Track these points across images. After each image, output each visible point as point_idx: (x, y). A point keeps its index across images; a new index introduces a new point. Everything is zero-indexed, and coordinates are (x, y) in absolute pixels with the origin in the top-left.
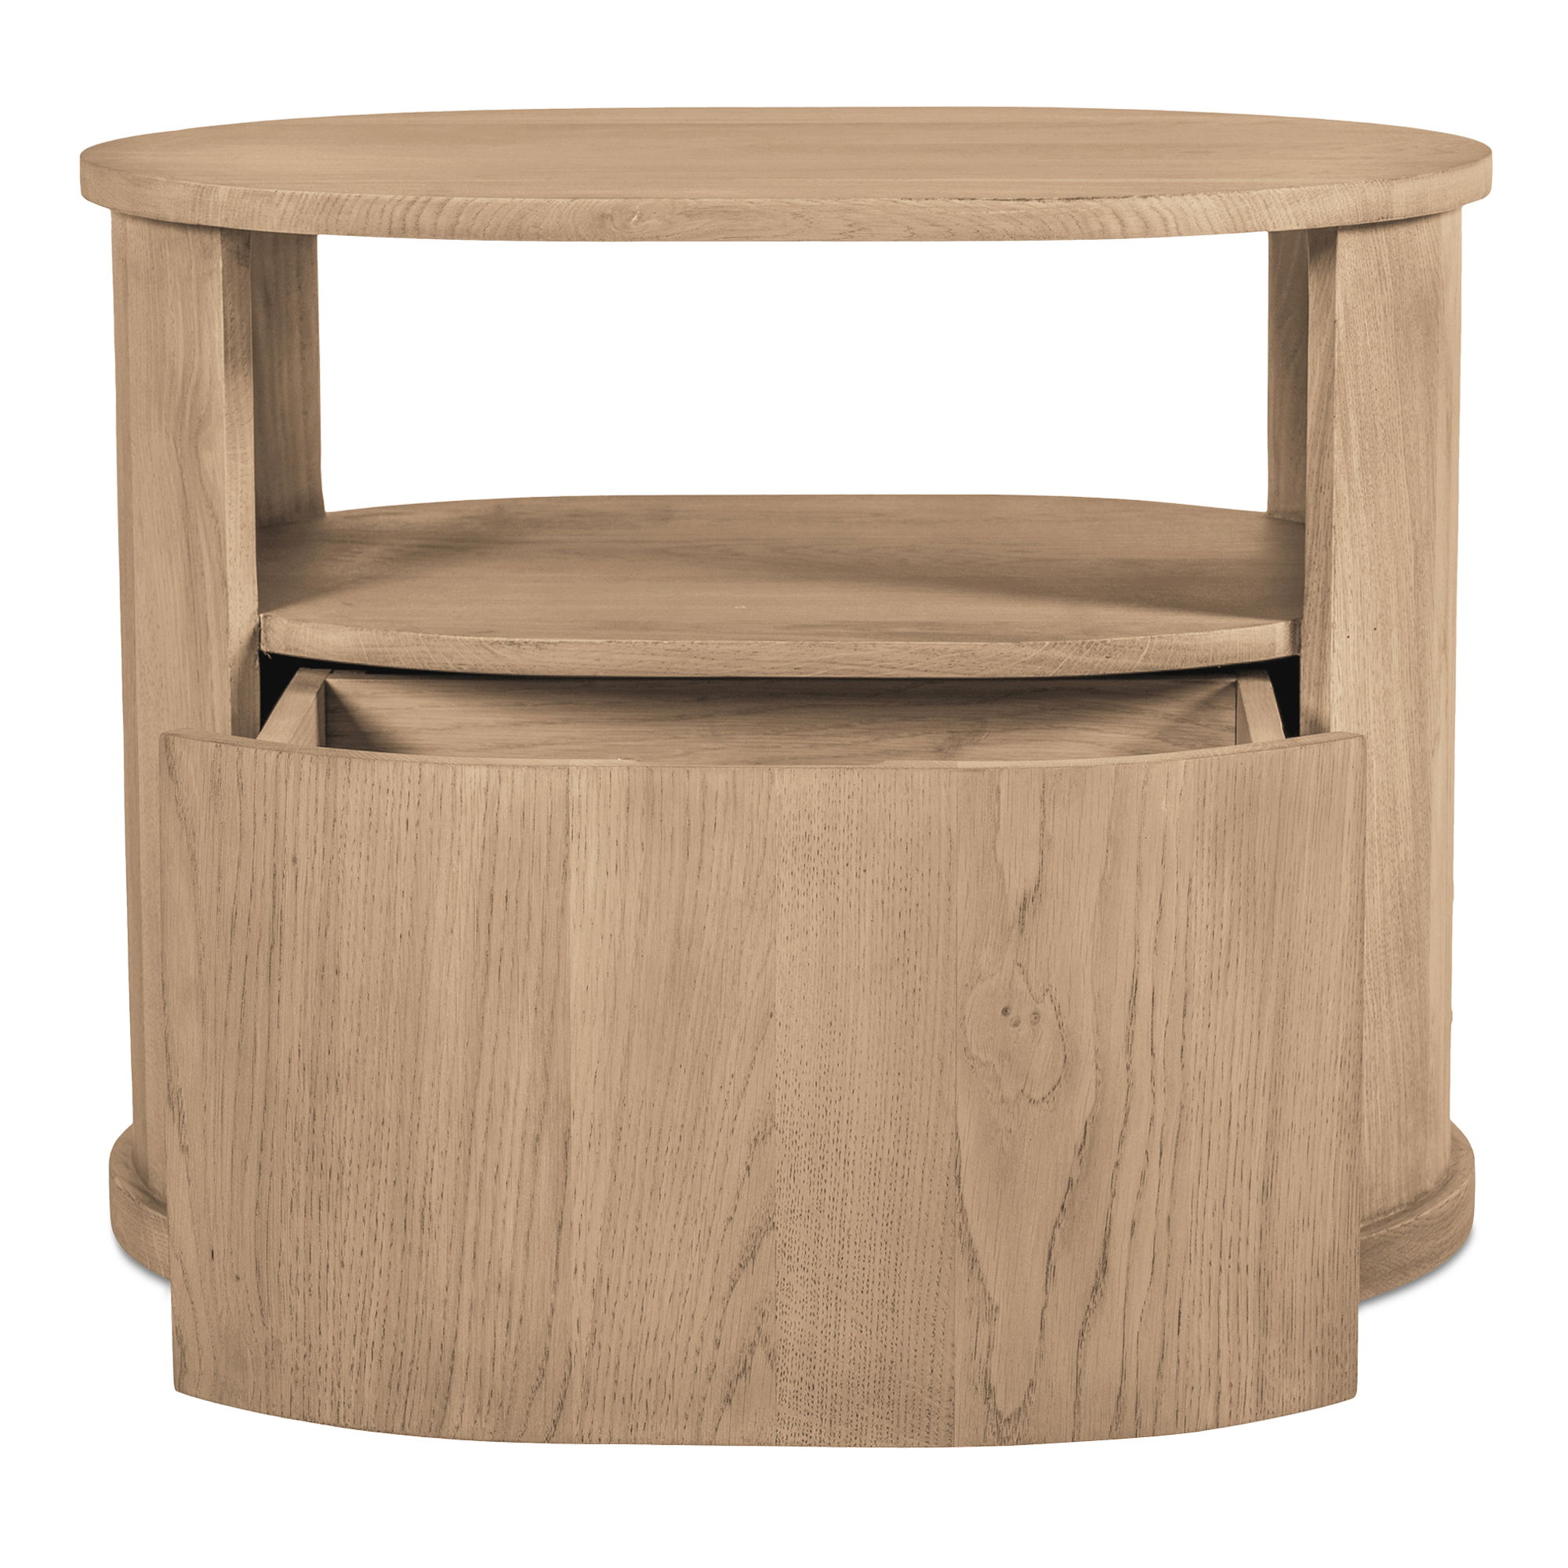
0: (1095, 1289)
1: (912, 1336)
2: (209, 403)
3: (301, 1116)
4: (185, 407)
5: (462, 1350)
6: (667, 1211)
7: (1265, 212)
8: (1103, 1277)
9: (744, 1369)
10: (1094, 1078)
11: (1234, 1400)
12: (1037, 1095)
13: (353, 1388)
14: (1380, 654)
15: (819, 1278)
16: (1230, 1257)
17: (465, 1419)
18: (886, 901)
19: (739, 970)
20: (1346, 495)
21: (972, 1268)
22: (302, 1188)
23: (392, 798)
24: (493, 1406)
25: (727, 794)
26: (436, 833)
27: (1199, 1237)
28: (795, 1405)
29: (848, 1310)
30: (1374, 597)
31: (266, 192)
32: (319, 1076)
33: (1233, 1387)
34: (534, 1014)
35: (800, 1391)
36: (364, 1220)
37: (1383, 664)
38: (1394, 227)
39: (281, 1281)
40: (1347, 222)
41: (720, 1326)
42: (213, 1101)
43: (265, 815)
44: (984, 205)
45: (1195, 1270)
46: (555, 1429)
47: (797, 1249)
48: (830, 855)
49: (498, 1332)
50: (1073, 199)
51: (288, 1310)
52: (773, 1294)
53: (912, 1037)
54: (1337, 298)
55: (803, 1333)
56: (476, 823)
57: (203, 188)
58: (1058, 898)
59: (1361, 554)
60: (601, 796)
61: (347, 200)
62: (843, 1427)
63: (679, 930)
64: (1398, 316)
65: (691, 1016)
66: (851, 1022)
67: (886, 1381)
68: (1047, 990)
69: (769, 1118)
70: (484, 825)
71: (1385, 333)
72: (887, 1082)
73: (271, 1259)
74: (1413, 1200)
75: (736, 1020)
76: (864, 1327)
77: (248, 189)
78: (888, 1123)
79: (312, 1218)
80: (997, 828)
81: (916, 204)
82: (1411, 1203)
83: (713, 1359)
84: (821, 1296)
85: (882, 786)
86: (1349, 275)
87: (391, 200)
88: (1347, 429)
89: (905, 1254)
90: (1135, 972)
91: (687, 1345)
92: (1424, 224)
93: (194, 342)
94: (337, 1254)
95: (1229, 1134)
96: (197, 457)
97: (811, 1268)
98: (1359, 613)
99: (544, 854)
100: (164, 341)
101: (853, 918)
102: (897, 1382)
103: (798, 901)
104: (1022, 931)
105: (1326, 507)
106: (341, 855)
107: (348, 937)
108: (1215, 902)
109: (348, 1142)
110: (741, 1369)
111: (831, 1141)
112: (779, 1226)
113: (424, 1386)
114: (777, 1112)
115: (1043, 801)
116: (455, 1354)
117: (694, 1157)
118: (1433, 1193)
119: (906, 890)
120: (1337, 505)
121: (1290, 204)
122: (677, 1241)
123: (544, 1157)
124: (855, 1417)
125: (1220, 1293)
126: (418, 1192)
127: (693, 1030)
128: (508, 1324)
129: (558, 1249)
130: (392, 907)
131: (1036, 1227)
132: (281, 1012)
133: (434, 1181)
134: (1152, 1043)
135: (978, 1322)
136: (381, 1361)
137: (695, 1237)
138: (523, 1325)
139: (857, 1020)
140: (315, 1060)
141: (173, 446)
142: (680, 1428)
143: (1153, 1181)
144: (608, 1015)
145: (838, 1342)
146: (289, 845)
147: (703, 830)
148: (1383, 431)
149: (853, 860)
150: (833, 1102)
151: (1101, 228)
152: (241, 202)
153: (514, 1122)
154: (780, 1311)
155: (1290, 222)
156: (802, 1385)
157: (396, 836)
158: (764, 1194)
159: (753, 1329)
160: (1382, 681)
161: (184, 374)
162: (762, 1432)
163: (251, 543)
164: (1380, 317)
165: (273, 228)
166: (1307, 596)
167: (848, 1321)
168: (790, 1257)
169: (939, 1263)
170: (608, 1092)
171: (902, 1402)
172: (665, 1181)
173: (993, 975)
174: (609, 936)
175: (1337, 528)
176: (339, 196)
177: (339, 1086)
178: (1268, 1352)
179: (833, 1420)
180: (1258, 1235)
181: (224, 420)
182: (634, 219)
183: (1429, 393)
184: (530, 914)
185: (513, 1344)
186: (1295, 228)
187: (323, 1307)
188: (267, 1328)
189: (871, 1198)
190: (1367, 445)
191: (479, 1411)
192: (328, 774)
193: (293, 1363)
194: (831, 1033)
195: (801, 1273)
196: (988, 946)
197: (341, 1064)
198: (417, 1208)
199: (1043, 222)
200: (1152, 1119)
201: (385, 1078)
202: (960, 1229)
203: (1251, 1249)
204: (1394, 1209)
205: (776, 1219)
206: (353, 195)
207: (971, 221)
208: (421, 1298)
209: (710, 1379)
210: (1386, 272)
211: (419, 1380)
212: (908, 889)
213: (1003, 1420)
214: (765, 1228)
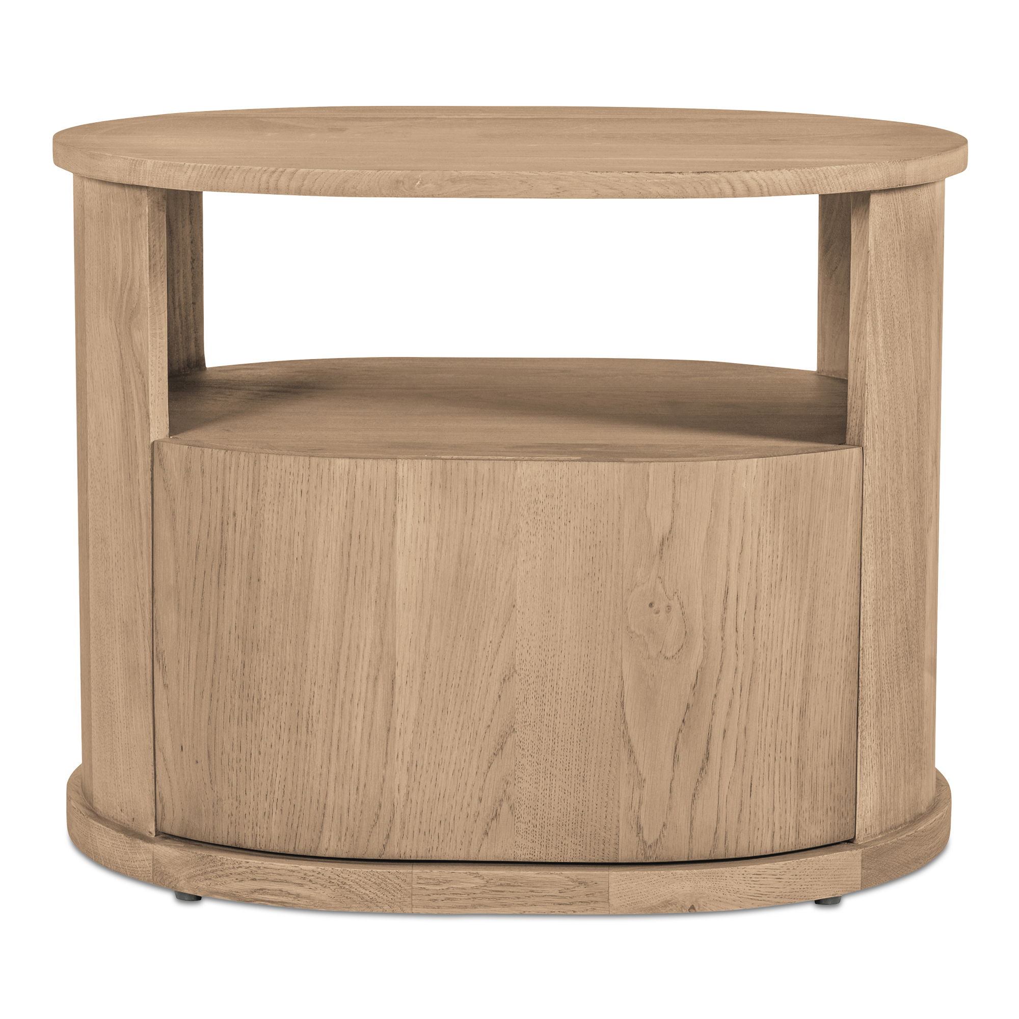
0: (702, 769)
1: (595, 796)
2: (139, 300)
3: (236, 665)
4: (122, 302)
5: (330, 804)
6: (452, 722)
7: (825, 181)
8: (707, 762)
9: (496, 815)
10: (702, 645)
11: (783, 837)
12: (669, 655)
13: (265, 826)
14: (895, 467)
15: (540, 761)
16: (781, 752)
17: (332, 844)
18: (582, 539)
19: (495, 580)
20: (875, 364)
21: (630, 756)
22: (236, 707)
23: (292, 477)
24: (348, 836)
25: (490, 477)
26: (318, 498)
27: (763, 740)
28: (525, 837)
29: (557, 780)
30: (892, 429)
31: (178, 164)
32: (247, 642)
33: (782, 830)
34: (375, 605)
35: (528, 829)
36: (273, 727)
37: (897, 473)
38: (907, 190)
39: (223, 763)
40: (877, 187)
41: (482, 789)
42: (183, 658)
43: (217, 488)
44: (643, 176)
45: (760, 759)
46: (384, 850)
47: (527, 744)
48: (550, 512)
49: (352, 792)
50: (701, 172)
51: (227, 781)
52: (513, 771)
53: (596, 619)
54: (870, 236)
55: (531, 794)
56: (342, 492)
57: (137, 161)
58: (682, 538)
59: (884, 402)
60: (416, 476)
61: (231, 170)
62: (554, 849)
63: (460, 555)
64: (908, 248)
65: (467, 606)
66: (560, 610)
67: (579, 823)
68: (676, 593)
69: (512, 666)
70: (347, 493)
71: (900, 259)
72: (581, 646)
73: (217, 750)
74: (913, 819)
75: (493, 609)
76: (566, 790)
77: (166, 162)
78: (582, 670)
79: (242, 726)
80: (647, 497)
81: (601, 175)
82: (912, 821)
83: (478, 809)
84: (541, 772)
85: (580, 472)
86: (877, 222)
87: (259, 170)
88: (875, 321)
89: (591, 748)
90: (727, 582)
91: (463, 801)
92: (925, 189)
93: (129, 260)
94: (257, 746)
95: (781, 679)
96: (130, 334)
97: (536, 755)
98: (882, 440)
99: (382, 510)
100: (109, 259)
101: (562, 549)
102: (586, 823)
103: (530, 539)
104: (661, 557)
105: (861, 371)
106: (262, 511)
107: (266, 559)
108: (774, 542)
109: (264, 680)
110: (494, 815)
111: (548, 680)
112: (517, 731)
113: (307, 825)
114: (516, 664)
115: (674, 481)
116: (326, 806)
117: (468, 690)
118: (925, 814)
119: (594, 533)
120: (869, 370)
121: (841, 176)
122: (457, 739)
123: (380, 690)
124: (560, 844)
125: (775, 773)
126: (305, 710)
127: (468, 615)
128: (357, 788)
129: (387, 743)
130: (292, 542)
131: (667, 732)
132: (225, 604)
133: (315, 703)
134: (737, 624)
135: (633, 788)
136: (281, 810)
137: (468, 737)
138: (366, 789)
139: (564, 609)
140: (245, 632)
141: (114, 327)
142: (458, 850)
143: (736, 706)
144: (418, 605)
145: (551, 799)
146: (231, 505)
147: (475, 497)
148: (898, 322)
149: (563, 515)
150: (550, 658)
151: (719, 191)
152: (161, 171)
153: (362, 668)
154: (517, 781)
155: (841, 188)
156: (529, 824)
157: (295, 501)
158: (509, 712)
159: (501, 791)
160: (896, 484)
161: (121, 281)
162: (506, 852)
163: (164, 390)
164: (897, 249)
165: (182, 187)
166: (849, 429)
167: (557, 787)
168: (523, 749)
169: (611, 753)
170: (418, 651)
171: (588, 835)
172: (450, 703)
173: (644, 583)
174: (419, 559)
175: (868, 385)
176: (226, 167)
177: (259, 648)
178: (802, 809)
179: (548, 846)
180: (797, 740)
181: (149, 311)
182: (417, 184)
183: (927, 297)
184: (373, 545)
185: (360, 800)
186: (844, 191)
187: (248, 778)
188: (214, 791)
189: (571, 714)
190: (888, 331)
191: (340, 839)
192: (255, 464)
193: (229, 812)
194: (548, 617)
195: (530, 758)
196: (642, 566)
197: (261, 635)
198: (304, 719)
199: (682, 187)
200: (736, 669)
201: (287, 642)
202: (623, 733)
203: (793, 748)
204: (901, 825)
205: (516, 726)
206: (235, 167)
207: (636, 186)
208: (306, 772)
209: (476, 821)
210: (901, 219)
211: (304, 821)
212: (595, 533)
213: (648, 846)
214: (509, 732)
